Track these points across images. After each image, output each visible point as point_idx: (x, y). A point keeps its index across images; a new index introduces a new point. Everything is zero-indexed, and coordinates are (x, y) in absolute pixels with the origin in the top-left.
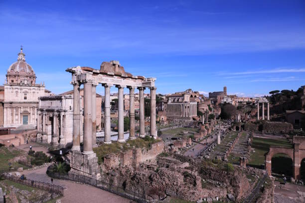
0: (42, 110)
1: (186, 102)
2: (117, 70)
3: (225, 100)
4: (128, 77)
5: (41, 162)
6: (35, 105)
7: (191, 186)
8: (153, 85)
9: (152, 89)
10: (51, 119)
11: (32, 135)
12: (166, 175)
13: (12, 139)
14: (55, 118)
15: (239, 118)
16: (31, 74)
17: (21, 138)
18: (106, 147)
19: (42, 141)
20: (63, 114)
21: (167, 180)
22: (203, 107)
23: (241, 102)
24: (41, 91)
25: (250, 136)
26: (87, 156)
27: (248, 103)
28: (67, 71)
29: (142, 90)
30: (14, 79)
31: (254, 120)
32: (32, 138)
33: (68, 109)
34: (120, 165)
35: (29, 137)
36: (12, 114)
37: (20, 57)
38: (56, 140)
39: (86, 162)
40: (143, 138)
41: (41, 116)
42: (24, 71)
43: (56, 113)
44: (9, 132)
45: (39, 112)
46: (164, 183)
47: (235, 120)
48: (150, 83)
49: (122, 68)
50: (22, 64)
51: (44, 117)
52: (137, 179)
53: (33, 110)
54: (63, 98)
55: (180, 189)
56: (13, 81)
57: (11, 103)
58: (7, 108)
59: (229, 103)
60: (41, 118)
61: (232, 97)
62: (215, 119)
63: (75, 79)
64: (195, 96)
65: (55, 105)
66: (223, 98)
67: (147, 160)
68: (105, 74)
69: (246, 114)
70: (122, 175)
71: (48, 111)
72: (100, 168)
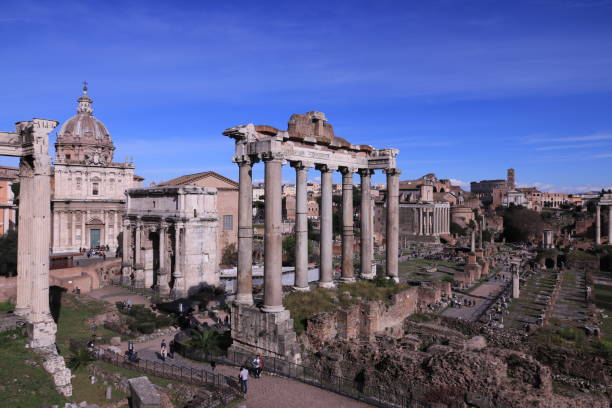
0: (133, 218)
1: (425, 203)
2: (322, 131)
3: (511, 200)
4: (344, 148)
5: (149, 327)
6: (114, 207)
7: (529, 387)
8: (392, 164)
9: (391, 173)
10: (154, 237)
11: (113, 269)
12: (466, 361)
13: (77, 277)
14: (162, 236)
15: (550, 239)
16: (105, 141)
17: (94, 274)
18: (306, 298)
19: (134, 282)
20: (180, 225)
21: (469, 372)
22: (462, 215)
23: (547, 204)
24: (127, 177)
25: (586, 282)
26: (273, 316)
27: (565, 207)
28: (225, 134)
29: (366, 174)
30: (72, 153)
31: (587, 245)
32: (112, 276)
33: (190, 215)
34: (337, 337)
35: (107, 273)
36: (70, 227)
37: (84, 105)
38: (164, 281)
39: (269, 329)
40: (370, 280)
41: (131, 231)
42: (90, 134)
43: (165, 225)
44: (69, 264)
45: (128, 222)
46: (462, 379)
47: (540, 244)
48: (388, 160)
49: (330, 127)
50: (88, 120)
51: (138, 233)
52: (393, 367)
53: (111, 218)
54: (180, 191)
55: (503, 394)
56: (68, 156)
57: (68, 202)
58: (59, 212)
59: (520, 207)
60: (131, 234)
61: (528, 192)
62: (492, 241)
63: (243, 151)
64: (442, 190)
65: (163, 206)
66: (506, 195)
67: (387, 329)
68: (298, 140)
69: (563, 232)
70: (354, 360)
71: (146, 219)
72: (301, 341)
